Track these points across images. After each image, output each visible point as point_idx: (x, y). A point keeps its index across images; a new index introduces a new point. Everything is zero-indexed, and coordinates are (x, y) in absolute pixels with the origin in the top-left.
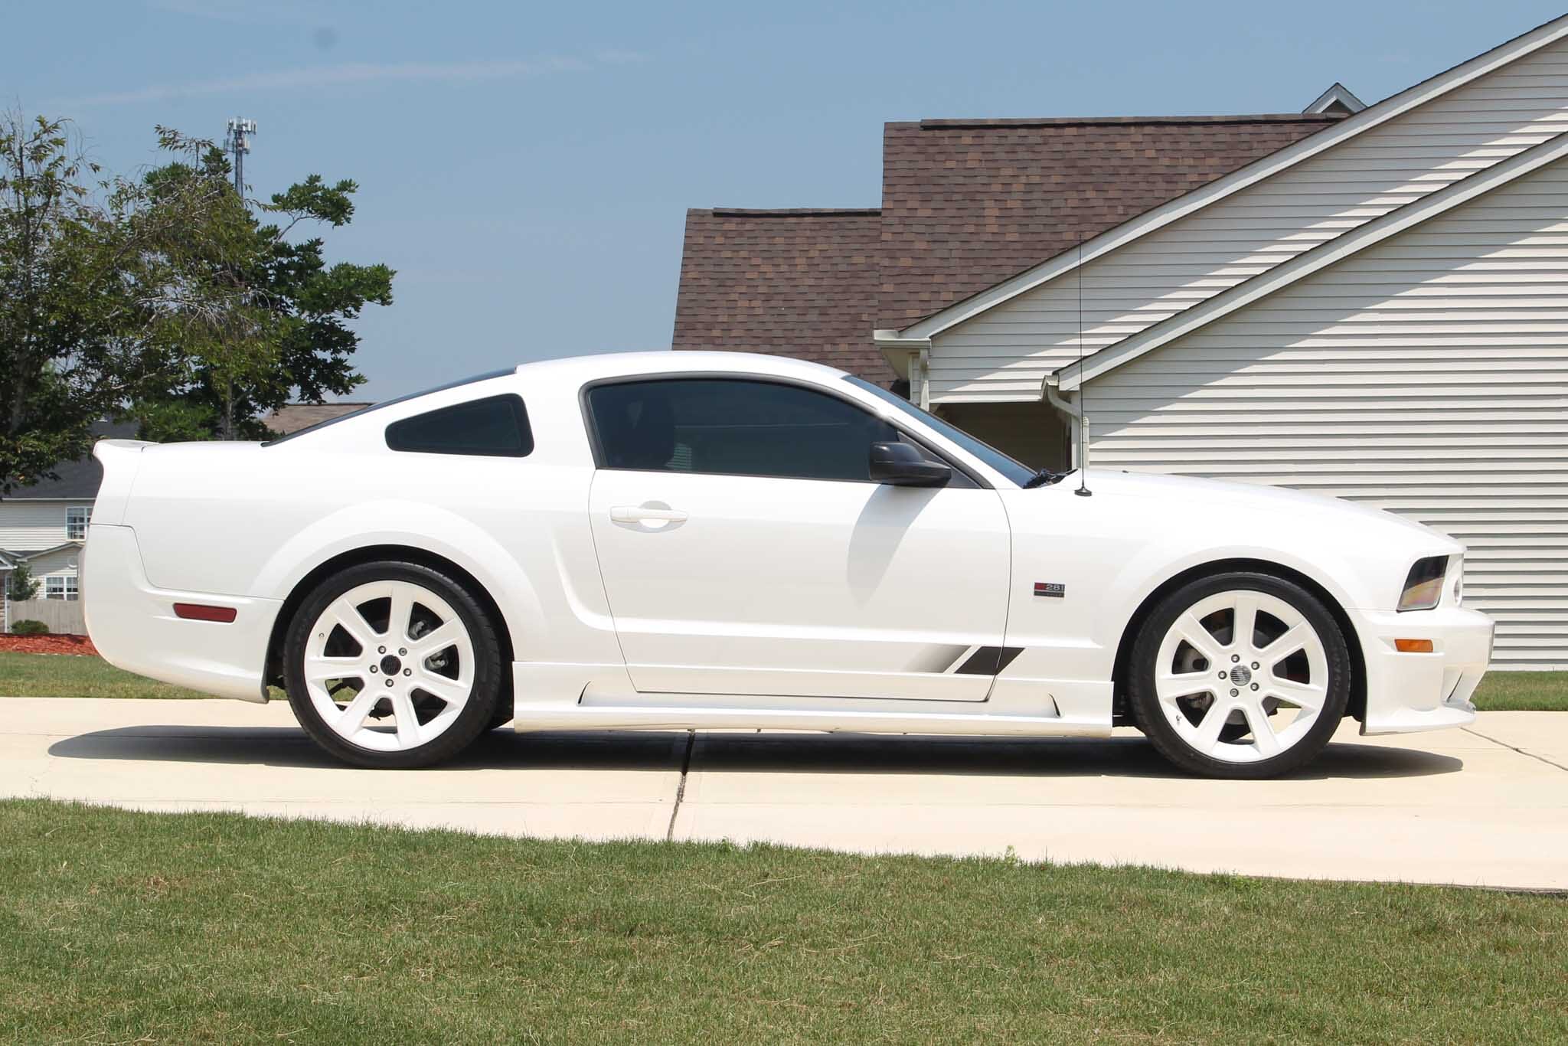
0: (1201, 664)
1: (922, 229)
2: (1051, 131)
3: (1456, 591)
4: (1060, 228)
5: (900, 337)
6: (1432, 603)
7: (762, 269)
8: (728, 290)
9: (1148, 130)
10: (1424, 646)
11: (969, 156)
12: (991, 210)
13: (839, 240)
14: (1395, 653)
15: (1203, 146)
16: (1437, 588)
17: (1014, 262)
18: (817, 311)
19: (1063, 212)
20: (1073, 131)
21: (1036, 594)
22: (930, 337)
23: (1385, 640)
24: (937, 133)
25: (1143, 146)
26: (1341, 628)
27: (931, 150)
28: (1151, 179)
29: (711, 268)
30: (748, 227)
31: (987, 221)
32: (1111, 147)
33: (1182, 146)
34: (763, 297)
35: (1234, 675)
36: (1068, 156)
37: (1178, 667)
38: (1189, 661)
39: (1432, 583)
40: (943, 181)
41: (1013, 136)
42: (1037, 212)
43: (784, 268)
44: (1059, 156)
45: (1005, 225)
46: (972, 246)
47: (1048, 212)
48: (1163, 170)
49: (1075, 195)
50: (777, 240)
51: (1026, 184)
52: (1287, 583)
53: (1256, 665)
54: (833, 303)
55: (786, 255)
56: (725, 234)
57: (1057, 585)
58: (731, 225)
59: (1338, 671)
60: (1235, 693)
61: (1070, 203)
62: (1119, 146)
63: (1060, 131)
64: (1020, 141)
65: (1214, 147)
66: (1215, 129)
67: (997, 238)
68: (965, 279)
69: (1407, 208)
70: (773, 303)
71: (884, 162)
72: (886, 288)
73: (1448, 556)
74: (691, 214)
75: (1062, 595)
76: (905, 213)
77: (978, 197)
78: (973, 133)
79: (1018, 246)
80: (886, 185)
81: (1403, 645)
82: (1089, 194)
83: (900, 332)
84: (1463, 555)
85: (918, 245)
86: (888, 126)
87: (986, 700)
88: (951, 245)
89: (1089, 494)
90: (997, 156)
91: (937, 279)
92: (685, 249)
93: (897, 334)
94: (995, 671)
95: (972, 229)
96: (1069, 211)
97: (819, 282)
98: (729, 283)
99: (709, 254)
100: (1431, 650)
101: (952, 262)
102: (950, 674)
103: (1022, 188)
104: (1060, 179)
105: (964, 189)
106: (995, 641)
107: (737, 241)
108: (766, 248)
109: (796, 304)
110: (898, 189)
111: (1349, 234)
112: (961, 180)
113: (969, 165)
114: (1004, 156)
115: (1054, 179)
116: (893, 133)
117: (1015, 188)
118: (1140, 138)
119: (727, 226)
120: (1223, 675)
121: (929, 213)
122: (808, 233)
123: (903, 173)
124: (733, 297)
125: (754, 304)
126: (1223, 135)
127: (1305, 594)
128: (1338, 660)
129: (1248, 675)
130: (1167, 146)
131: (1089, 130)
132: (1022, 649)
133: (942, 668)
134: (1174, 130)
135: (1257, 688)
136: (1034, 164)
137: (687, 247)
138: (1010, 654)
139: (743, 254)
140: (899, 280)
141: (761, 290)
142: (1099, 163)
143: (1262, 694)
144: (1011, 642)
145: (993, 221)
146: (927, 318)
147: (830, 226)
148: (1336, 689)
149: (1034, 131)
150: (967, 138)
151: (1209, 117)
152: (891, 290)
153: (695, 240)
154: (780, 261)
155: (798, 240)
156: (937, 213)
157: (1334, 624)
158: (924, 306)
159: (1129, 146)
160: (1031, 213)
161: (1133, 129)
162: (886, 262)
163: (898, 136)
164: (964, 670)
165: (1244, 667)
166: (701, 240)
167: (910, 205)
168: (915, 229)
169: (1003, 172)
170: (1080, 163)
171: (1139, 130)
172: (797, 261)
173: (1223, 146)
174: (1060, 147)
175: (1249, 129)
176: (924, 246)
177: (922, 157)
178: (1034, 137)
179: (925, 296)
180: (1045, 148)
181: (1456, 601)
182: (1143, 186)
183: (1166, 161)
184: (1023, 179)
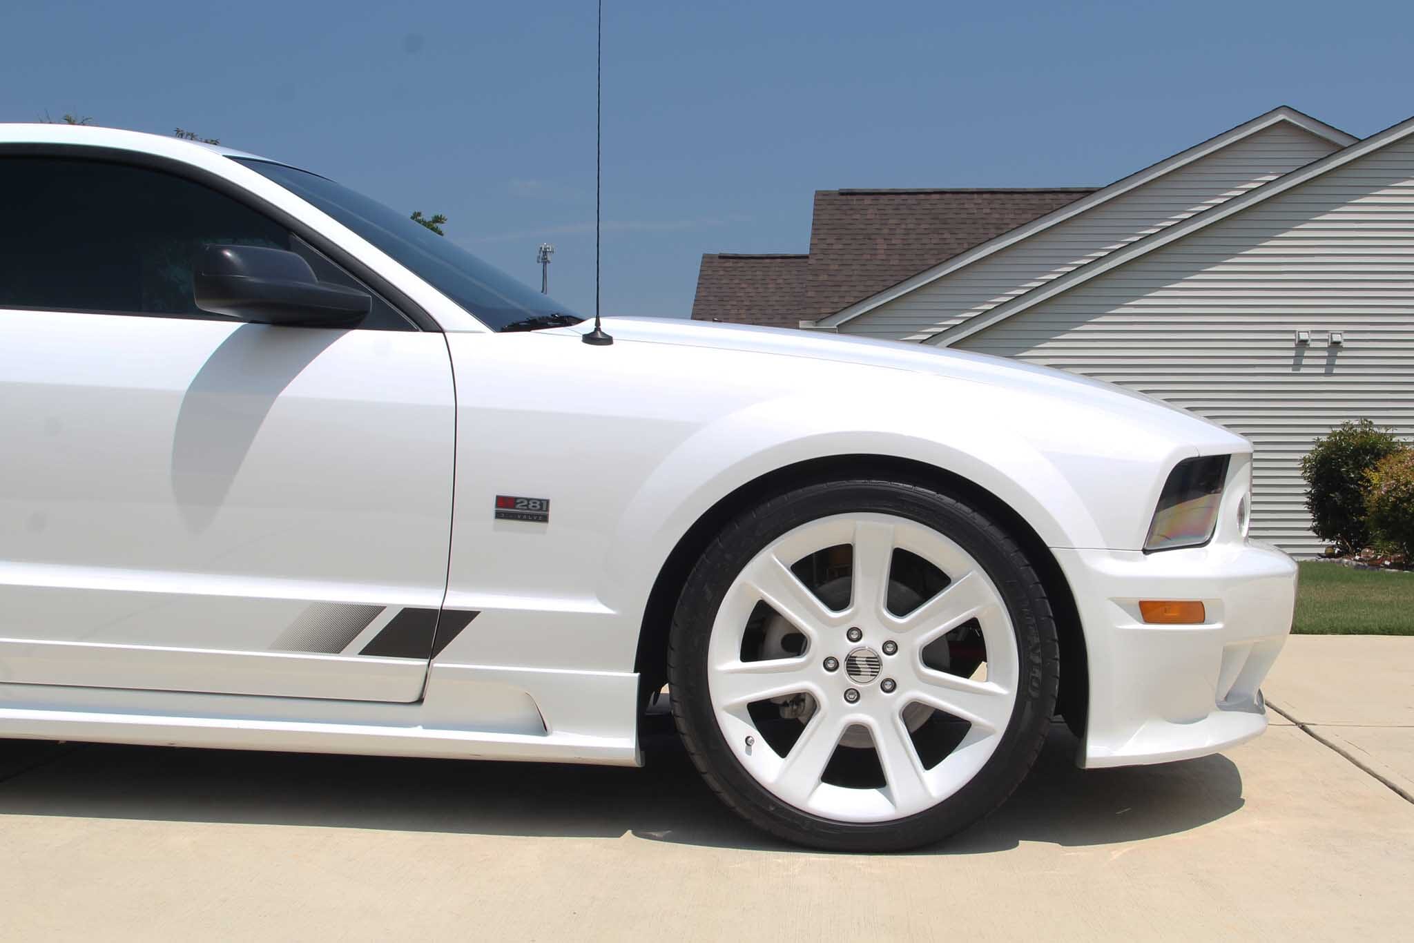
0: (795, 643)
1: (835, 257)
2: (922, 196)
3: (1241, 515)
4: (926, 256)
5: (816, 326)
6: (1201, 533)
7: (747, 290)
8: (724, 303)
9: (985, 196)
10: (1191, 612)
11: (869, 212)
12: (882, 245)
13: (796, 273)
14: (1137, 625)
15: (1022, 206)
16: (1212, 509)
17: (894, 278)
18: (780, 316)
19: (927, 247)
20: (937, 196)
21: (499, 515)
22: (838, 326)
23: (1122, 603)
24: (849, 197)
25: (981, 206)
26: (1042, 583)
27: (844, 207)
28: (987, 226)
29: (716, 290)
30: (740, 265)
31: (879, 252)
32: (961, 206)
33: (1006, 206)
34: (746, 308)
35: (852, 666)
36: (933, 211)
37: (753, 648)
38: (775, 637)
39: (1205, 500)
40: (850, 227)
41: (898, 200)
42: (912, 247)
43: (760, 290)
44: (927, 212)
45: (890, 255)
46: (868, 268)
47: (920, 247)
48: (994, 221)
49: (936, 236)
50: (758, 273)
51: (905, 229)
52: (947, 500)
53: (891, 647)
54: (790, 312)
55: (763, 282)
56: (725, 269)
57: (535, 501)
58: (730, 264)
59: (1038, 660)
60: (853, 696)
61: (934, 241)
62: (966, 206)
63: (928, 197)
64: (901, 202)
65: (1029, 207)
66: (1029, 196)
67: (885, 263)
68: (862, 288)
69: (1152, 236)
70: (752, 312)
71: (814, 215)
72: (810, 294)
73: (1229, 456)
74: (705, 256)
75: (544, 519)
76: (825, 247)
77: (873, 237)
78: (872, 197)
79: (899, 268)
80: (814, 229)
81: (1152, 611)
82: (947, 236)
83: (817, 322)
84: (1251, 454)
85: (832, 267)
86: (817, 193)
87: (420, 701)
88: (853, 267)
89: (608, 340)
90: (886, 212)
91: (843, 289)
92: (699, 278)
93: (815, 324)
94: (430, 652)
95: (869, 257)
96: (932, 246)
97: (782, 299)
98: (725, 299)
99: (715, 281)
100: (1202, 620)
101: (853, 278)
102: (350, 657)
103: (903, 231)
104: (927, 226)
105: (865, 232)
106: (428, 599)
107: (734, 273)
108: (750, 277)
109: (767, 312)
110: (821, 231)
111: (1114, 253)
112: (862, 227)
113: (868, 217)
114: (891, 212)
115: (923, 226)
116: (820, 197)
117: (898, 231)
118: (980, 201)
119: (727, 265)
120: (830, 664)
121: (841, 247)
122: (777, 269)
123: (824, 222)
124: (729, 307)
125: (741, 311)
126: (1035, 200)
127: (979, 520)
128: (1037, 640)
129: (874, 663)
130: (997, 206)
131: (948, 196)
132: (478, 612)
133: (338, 648)
134: (1002, 196)
135: (894, 687)
136: (911, 216)
137: (701, 277)
138: (457, 620)
139: (737, 281)
140: (819, 289)
141: (746, 303)
142: (954, 216)
143: (901, 698)
144: (457, 601)
145: (883, 252)
146: (834, 314)
147: (791, 265)
148: (1034, 694)
149: (911, 196)
150: (868, 200)
151: (1024, 189)
152: (813, 295)
153: (706, 273)
154: (759, 286)
155: (770, 273)
156: (846, 247)
157: (1030, 575)
158: (834, 306)
159: (972, 206)
160: (906, 247)
161: (976, 196)
162: (811, 278)
163: (824, 200)
164: (375, 648)
165: (870, 650)
166: (710, 273)
167: (828, 242)
168: (832, 257)
169: (891, 221)
170: (941, 217)
171: (980, 196)
172: (770, 286)
173: (1034, 207)
174: (929, 207)
175: (1051, 196)
176: (836, 267)
177: (838, 212)
178: (911, 200)
179: (836, 300)
180: (918, 207)
181: (1240, 530)
182: (981, 231)
183: (997, 216)
184: (903, 226)
